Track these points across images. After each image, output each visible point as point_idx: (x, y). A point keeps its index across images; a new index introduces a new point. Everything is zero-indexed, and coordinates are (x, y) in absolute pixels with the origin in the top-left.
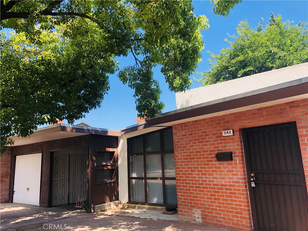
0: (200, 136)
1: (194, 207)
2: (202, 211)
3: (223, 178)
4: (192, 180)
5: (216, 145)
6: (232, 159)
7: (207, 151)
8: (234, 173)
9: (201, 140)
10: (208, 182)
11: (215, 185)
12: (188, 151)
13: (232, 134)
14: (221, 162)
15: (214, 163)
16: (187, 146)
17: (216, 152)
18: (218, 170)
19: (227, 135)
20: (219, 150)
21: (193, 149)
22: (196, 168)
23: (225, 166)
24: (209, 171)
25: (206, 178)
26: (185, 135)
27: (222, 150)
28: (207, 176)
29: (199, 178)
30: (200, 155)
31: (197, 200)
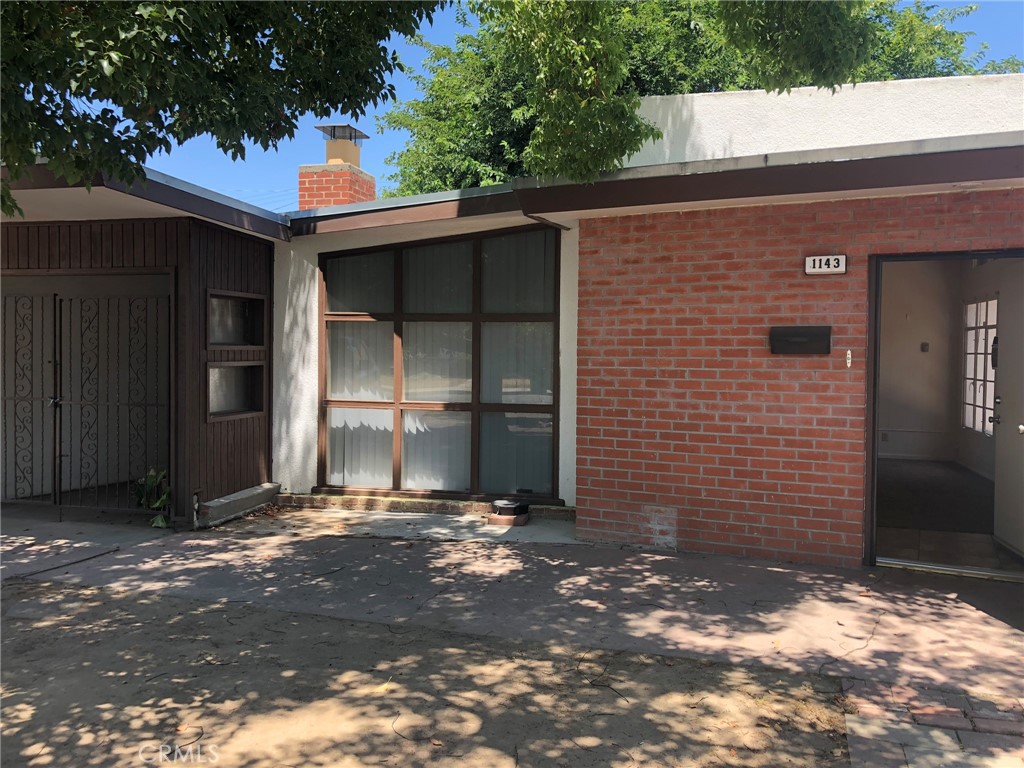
0: (706, 268)
1: (651, 499)
2: (680, 512)
3: (781, 410)
4: (651, 415)
5: (769, 303)
6: (826, 351)
7: (729, 321)
8: (830, 393)
9: (705, 282)
10: (717, 422)
11: (749, 430)
12: (645, 317)
13: (842, 268)
14: (782, 359)
15: (750, 360)
16: (642, 298)
17: (767, 325)
18: (765, 382)
19: (825, 269)
20: (781, 319)
21: (666, 311)
22: (673, 374)
23: (796, 370)
24: (730, 386)
25: (714, 407)
26: (636, 262)
27: (793, 320)
28: (718, 401)
29: (680, 406)
30: (696, 332)
31: (663, 478)
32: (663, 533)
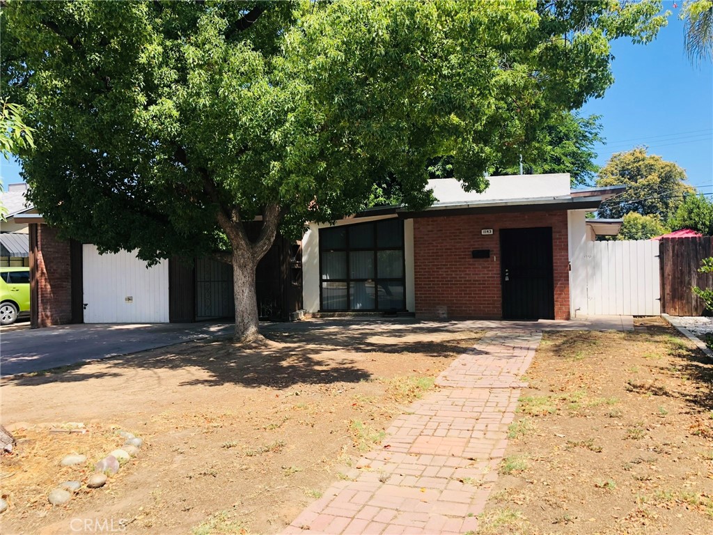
0: (454, 233)
1: (439, 304)
2: (448, 307)
3: (477, 274)
4: (438, 278)
5: (472, 243)
6: (489, 257)
7: (461, 249)
8: (490, 269)
9: (453, 237)
10: (458, 279)
11: (468, 281)
12: (435, 248)
13: (492, 233)
14: (476, 259)
15: (467, 260)
16: (434, 243)
17: (471, 250)
18: (472, 267)
19: (487, 233)
20: (475, 248)
21: (442, 246)
22: (444, 265)
23: (480, 263)
24: (461, 268)
25: (457, 275)
26: (432, 231)
27: (479, 248)
28: (458, 273)
29: (447, 275)
30: (451, 252)
31: (443, 297)
32: (443, 314)
